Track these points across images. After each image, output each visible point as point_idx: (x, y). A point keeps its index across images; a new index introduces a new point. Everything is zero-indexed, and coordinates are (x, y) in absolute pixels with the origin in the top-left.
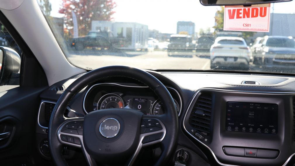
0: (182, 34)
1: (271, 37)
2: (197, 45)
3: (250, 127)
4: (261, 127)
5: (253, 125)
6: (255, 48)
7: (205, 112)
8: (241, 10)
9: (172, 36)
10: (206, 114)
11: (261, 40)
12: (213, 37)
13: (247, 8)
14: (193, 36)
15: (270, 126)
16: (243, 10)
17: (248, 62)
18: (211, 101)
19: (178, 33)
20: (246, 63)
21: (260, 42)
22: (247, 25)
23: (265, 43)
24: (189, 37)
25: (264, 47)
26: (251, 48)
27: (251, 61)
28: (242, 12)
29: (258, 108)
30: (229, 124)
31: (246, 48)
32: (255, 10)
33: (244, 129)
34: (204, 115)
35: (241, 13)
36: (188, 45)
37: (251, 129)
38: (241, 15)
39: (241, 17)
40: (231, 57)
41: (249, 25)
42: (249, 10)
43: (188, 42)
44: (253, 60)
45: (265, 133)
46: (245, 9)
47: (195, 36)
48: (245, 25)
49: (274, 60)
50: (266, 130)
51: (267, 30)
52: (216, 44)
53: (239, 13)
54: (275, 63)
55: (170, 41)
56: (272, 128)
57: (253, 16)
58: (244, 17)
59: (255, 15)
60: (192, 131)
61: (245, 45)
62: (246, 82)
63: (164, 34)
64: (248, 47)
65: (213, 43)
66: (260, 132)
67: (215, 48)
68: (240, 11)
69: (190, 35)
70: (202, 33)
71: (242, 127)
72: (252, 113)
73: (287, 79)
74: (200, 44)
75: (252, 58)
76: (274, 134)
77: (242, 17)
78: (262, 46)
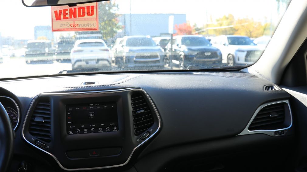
0: (40, 39)
1: (130, 37)
2: (57, 49)
3: (92, 127)
4: (102, 127)
5: (95, 125)
6: (116, 49)
7: (44, 118)
8: (67, 10)
9: (29, 42)
10: (46, 120)
11: (120, 40)
12: (73, 40)
13: (73, 8)
14: (53, 41)
15: (111, 124)
16: (69, 10)
17: (110, 64)
18: (49, 106)
19: (36, 38)
20: (108, 65)
21: (121, 42)
22: (74, 25)
23: (124, 43)
24: (48, 41)
25: (124, 47)
26: (112, 49)
27: (113, 62)
28: (68, 12)
29: (98, 107)
30: (70, 127)
31: (107, 50)
32: (82, 10)
33: (85, 130)
34: (43, 121)
35: (67, 14)
36: (47, 50)
37: (93, 130)
38: (68, 16)
39: (67, 18)
40: (91, 60)
41: (77, 25)
42: (75, 9)
43: (47, 47)
44: (115, 61)
45: (107, 132)
46: (72, 9)
47: (55, 40)
48: (72, 25)
49: (135, 59)
50: (108, 128)
51: (96, 29)
52: (76, 47)
53: (65, 14)
54: (136, 62)
55: (27, 48)
56: (113, 126)
57: (80, 16)
58: (71, 17)
59: (82, 14)
60: (33, 139)
61: (105, 47)
62: (85, 83)
63: (19, 40)
64: (109, 49)
65: (73, 47)
66: (102, 131)
67: (75, 52)
68: (67, 12)
69: (49, 40)
70: (61, 37)
71: (83, 128)
72: (92, 114)
73: (127, 77)
74: (60, 49)
75: (114, 59)
76: (116, 131)
77: (69, 18)
78: (122, 46)
